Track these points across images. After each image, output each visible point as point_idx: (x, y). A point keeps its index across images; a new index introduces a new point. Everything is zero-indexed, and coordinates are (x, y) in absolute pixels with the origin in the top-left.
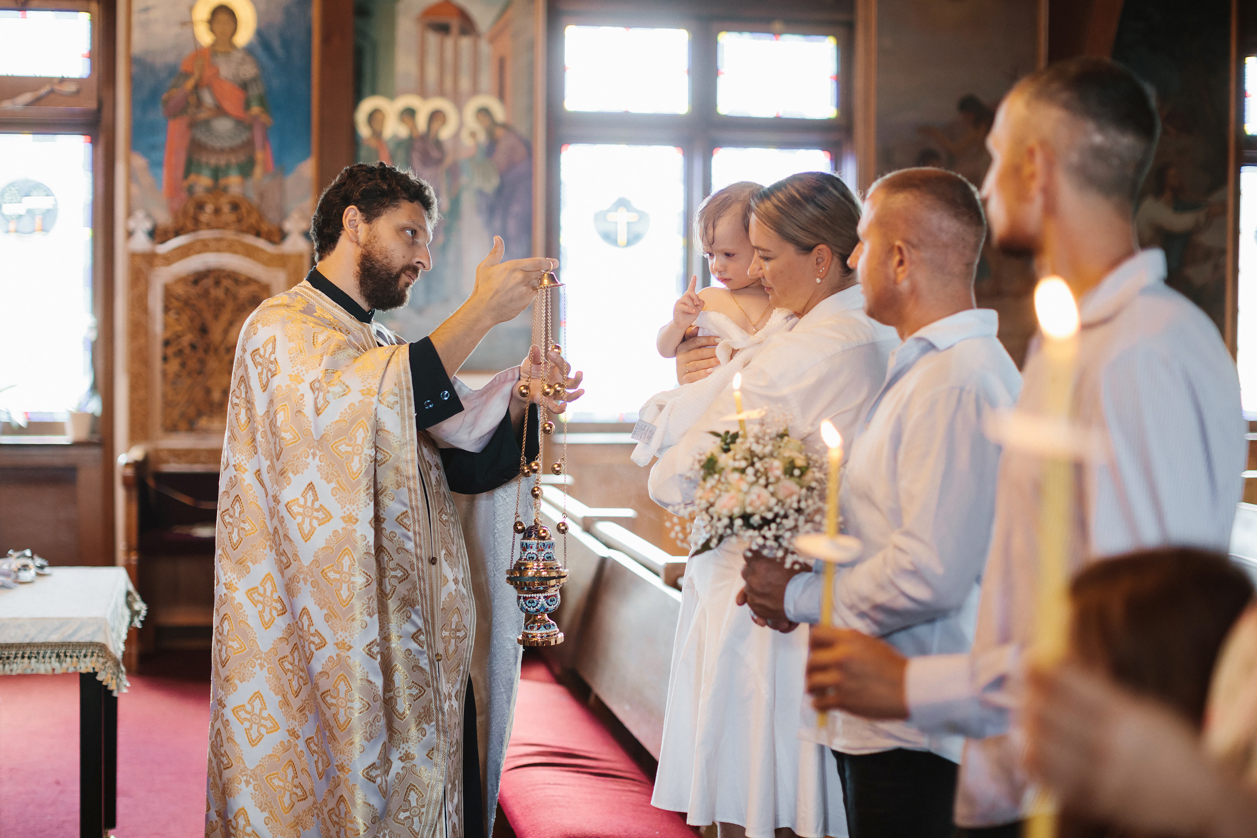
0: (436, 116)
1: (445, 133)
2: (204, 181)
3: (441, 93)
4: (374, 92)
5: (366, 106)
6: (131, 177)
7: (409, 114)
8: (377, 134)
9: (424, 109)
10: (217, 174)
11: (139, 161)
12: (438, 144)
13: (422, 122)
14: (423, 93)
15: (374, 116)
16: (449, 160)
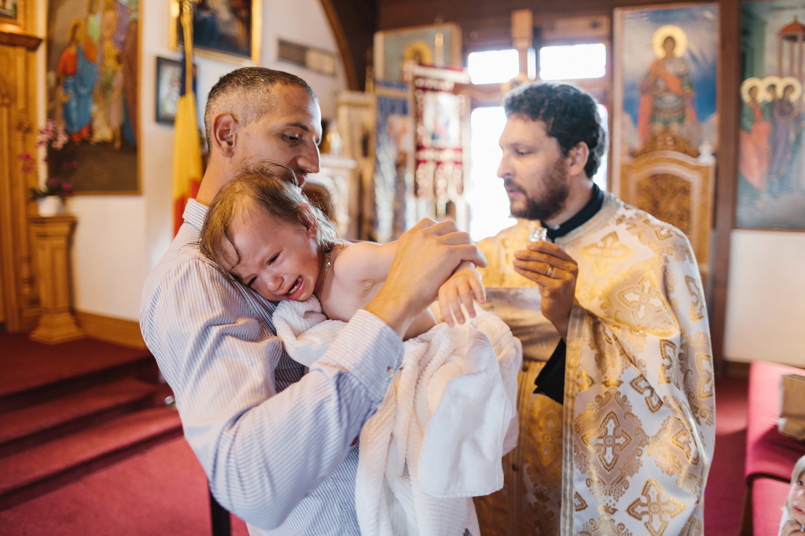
0: (789, 88)
1: (794, 97)
2: (658, 127)
3: (791, 74)
4: (752, 75)
5: (748, 84)
6: (623, 126)
7: (772, 87)
8: (754, 99)
9: (781, 84)
10: (666, 123)
11: (627, 118)
12: (790, 104)
13: (780, 92)
14: (781, 75)
15: (753, 90)
16: (796, 112)
